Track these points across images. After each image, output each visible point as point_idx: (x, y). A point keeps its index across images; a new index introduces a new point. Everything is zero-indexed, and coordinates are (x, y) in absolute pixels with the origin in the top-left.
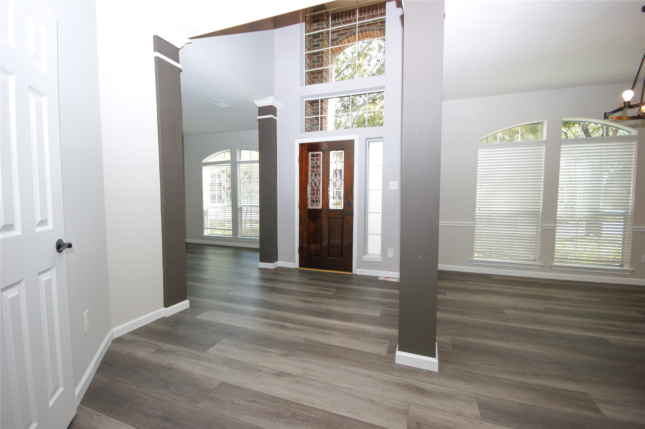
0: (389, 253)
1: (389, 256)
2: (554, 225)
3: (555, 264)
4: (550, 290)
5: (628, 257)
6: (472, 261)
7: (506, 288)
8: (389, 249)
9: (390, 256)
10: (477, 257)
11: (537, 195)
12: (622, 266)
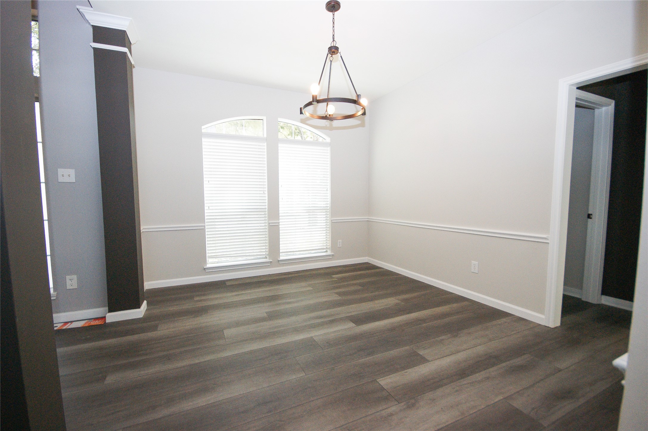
0: (68, 283)
1: (69, 287)
2: (277, 221)
3: (281, 258)
4: (276, 287)
5: (329, 244)
6: (205, 269)
7: (236, 295)
8: (68, 277)
9: (71, 288)
10: (211, 263)
11: (262, 192)
12: (326, 252)
